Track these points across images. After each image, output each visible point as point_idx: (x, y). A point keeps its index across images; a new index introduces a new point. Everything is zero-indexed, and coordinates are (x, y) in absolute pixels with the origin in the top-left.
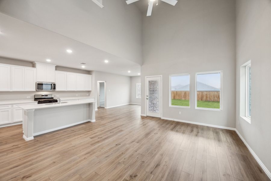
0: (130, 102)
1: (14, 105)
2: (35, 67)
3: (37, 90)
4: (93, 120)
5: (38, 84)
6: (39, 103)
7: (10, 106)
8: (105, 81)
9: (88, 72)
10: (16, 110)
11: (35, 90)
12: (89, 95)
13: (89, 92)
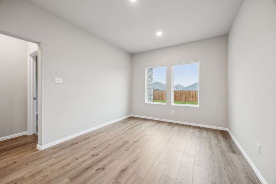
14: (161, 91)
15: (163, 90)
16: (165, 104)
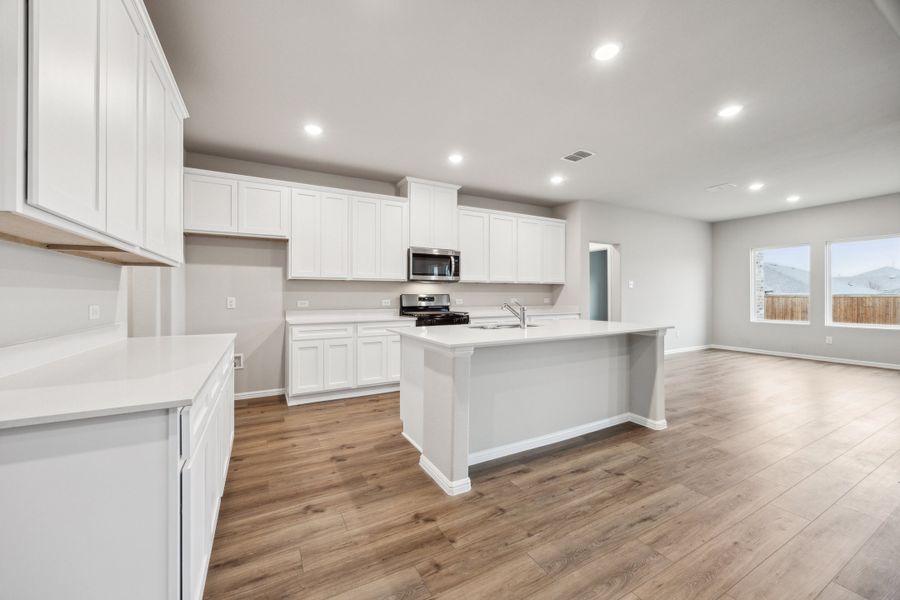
0: (707, 343)
1: (360, 327)
2: (406, 196)
3: (412, 277)
4: (658, 424)
5: (414, 255)
6: (421, 322)
7: (350, 328)
8: (616, 245)
9: (552, 208)
10: (365, 343)
11: (404, 277)
12: (552, 304)
13: (553, 289)
14: (783, 297)
15: (794, 294)
16: (807, 323)
